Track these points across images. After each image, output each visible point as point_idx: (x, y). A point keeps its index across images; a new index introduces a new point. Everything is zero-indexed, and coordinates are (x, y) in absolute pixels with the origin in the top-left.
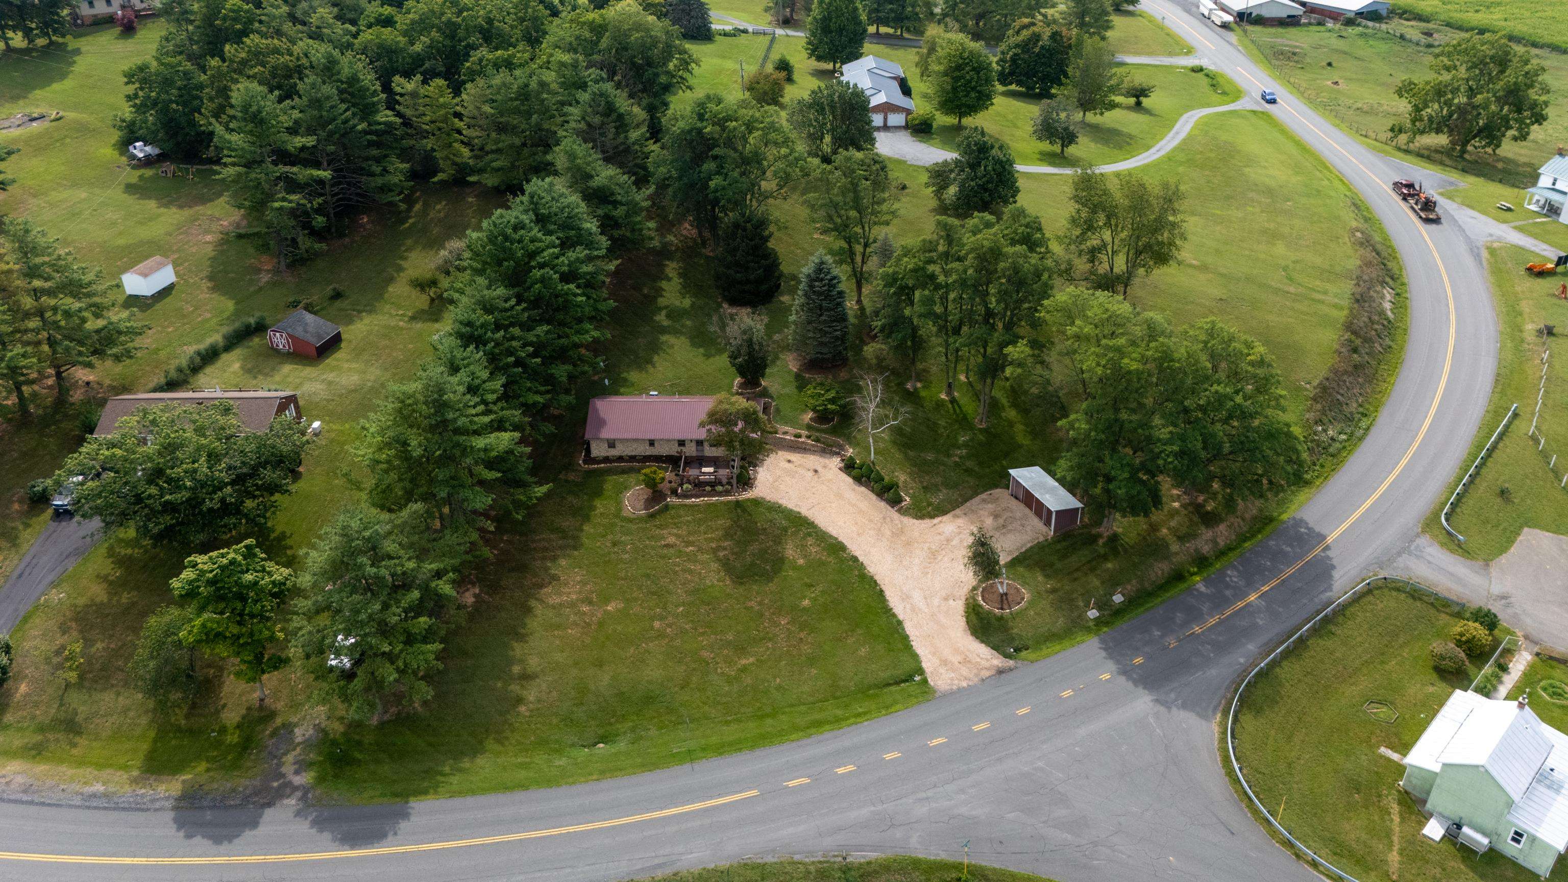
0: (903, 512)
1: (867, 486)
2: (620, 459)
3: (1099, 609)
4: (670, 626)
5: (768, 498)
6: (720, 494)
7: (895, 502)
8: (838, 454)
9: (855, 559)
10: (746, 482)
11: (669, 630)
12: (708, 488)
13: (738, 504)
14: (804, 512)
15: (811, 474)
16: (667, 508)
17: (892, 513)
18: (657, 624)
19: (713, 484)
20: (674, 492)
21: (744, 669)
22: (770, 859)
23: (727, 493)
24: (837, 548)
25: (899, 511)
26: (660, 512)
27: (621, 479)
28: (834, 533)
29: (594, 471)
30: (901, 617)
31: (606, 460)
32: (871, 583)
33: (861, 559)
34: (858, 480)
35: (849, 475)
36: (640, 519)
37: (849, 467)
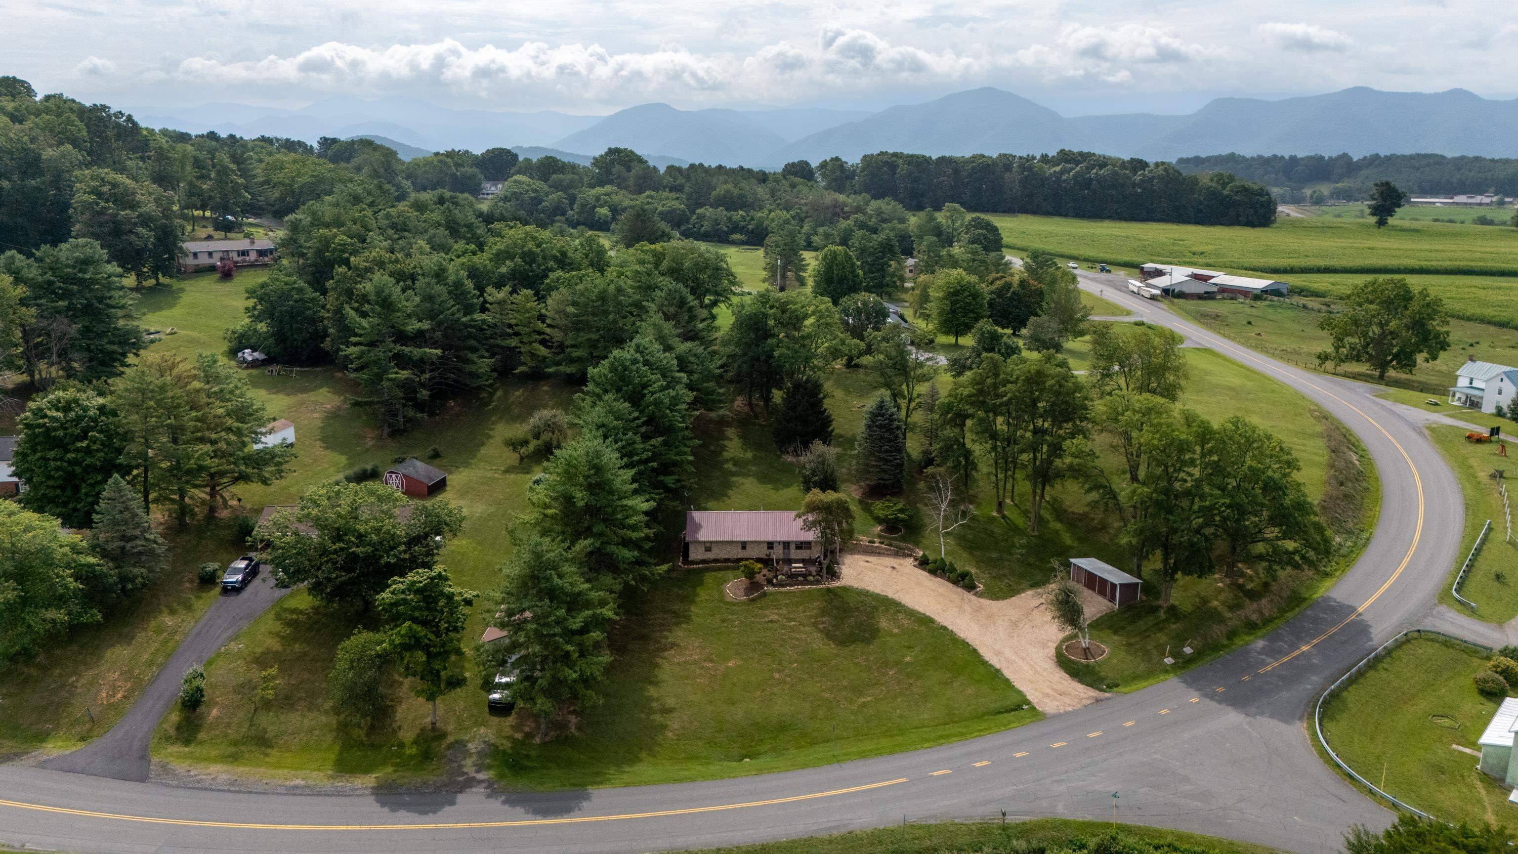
0: (980, 595)
1: (942, 577)
2: (716, 561)
3: (1174, 657)
4: (789, 676)
5: (856, 586)
6: (811, 583)
7: (970, 587)
8: (910, 556)
9: (945, 628)
10: (833, 575)
11: (788, 679)
12: (800, 578)
13: (828, 590)
14: (890, 595)
15: (889, 570)
16: (765, 594)
17: (970, 596)
18: (777, 675)
19: (805, 576)
20: (770, 582)
21: (864, 705)
22: (932, 822)
23: (818, 582)
24: (926, 621)
25: (976, 594)
26: (759, 597)
27: (720, 574)
28: (921, 610)
29: (694, 570)
30: (998, 667)
31: (703, 561)
32: (965, 644)
33: (950, 628)
34: (933, 572)
35: (924, 569)
36: (742, 603)
37: (923, 563)
